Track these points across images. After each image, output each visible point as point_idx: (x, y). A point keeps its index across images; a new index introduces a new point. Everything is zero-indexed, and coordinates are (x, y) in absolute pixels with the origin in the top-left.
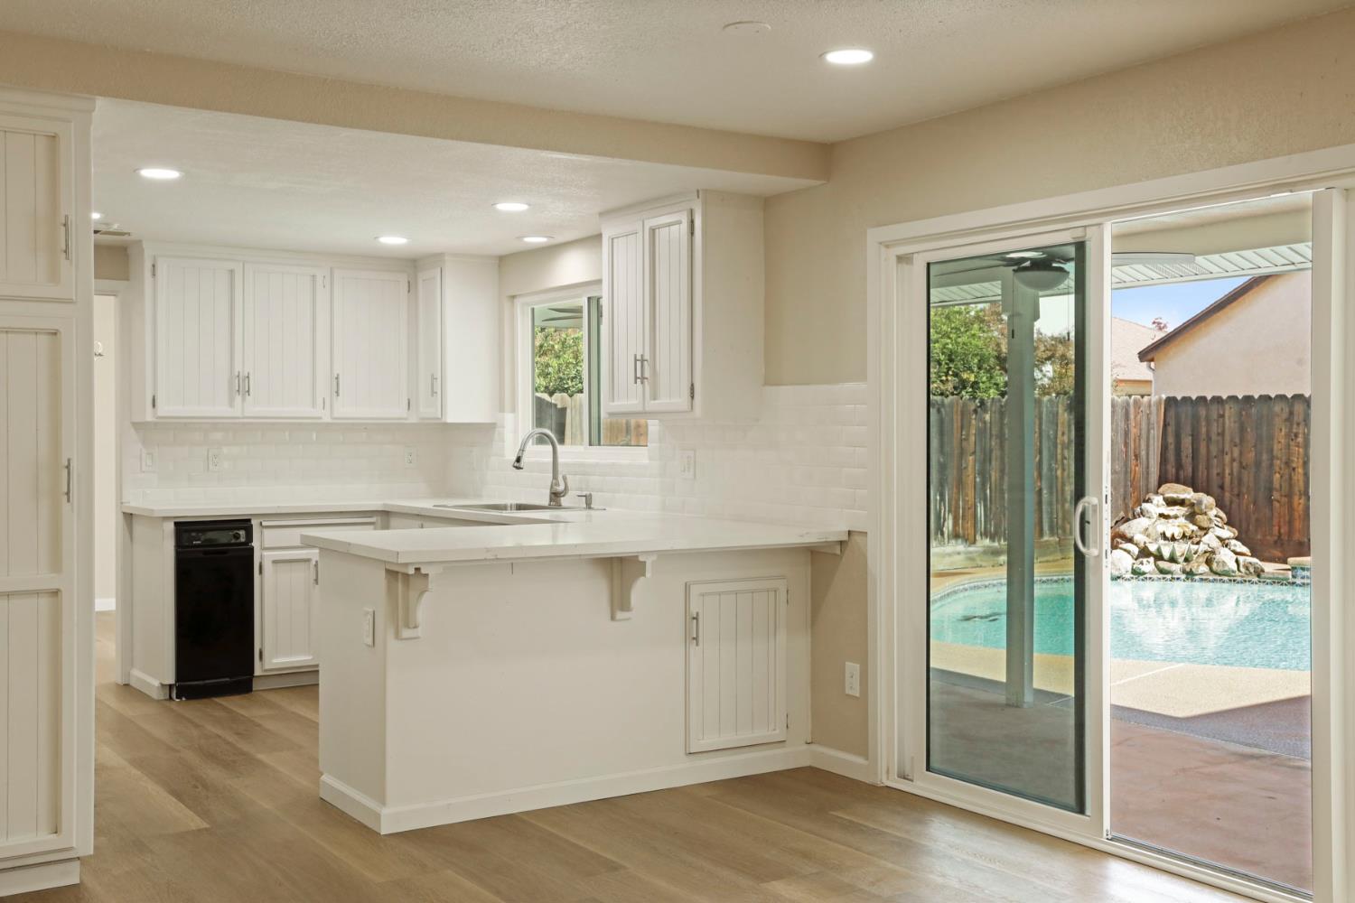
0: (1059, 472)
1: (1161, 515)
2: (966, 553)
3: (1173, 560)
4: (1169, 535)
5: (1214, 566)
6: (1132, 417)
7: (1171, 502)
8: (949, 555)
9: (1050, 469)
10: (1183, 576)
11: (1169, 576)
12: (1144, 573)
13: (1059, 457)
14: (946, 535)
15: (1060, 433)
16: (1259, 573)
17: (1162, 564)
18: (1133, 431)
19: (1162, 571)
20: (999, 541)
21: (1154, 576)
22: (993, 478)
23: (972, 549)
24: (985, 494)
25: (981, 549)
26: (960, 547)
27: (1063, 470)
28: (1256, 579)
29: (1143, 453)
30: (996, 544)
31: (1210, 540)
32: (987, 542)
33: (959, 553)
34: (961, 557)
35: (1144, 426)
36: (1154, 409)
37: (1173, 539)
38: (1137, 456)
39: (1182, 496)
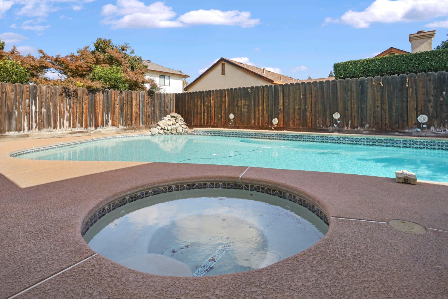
0: (145, 110)
1: (169, 120)
2: (116, 130)
3: (168, 130)
4: (169, 124)
5: (177, 131)
6: (166, 97)
7: (172, 117)
8: (110, 130)
9: (142, 109)
10: (170, 134)
11: (167, 134)
12: (161, 134)
13: (145, 106)
14: (109, 125)
15: (145, 100)
16: (187, 132)
17: (165, 131)
18: (166, 101)
19: (165, 133)
20: (127, 126)
21: (163, 134)
22: (125, 111)
23: (118, 129)
24: (122, 115)
25: (121, 129)
26: (114, 128)
27: (147, 109)
28: (186, 134)
29: (169, 106)
30: (126, 127)
31: (177, 125)
32: (123, 127)
33: (113, 130)
34: (115, 131)
35: (169, 100)
36: (172, 96)
37: (170, 125)
38: (167, 107)
39: (174, 115)
